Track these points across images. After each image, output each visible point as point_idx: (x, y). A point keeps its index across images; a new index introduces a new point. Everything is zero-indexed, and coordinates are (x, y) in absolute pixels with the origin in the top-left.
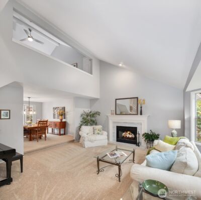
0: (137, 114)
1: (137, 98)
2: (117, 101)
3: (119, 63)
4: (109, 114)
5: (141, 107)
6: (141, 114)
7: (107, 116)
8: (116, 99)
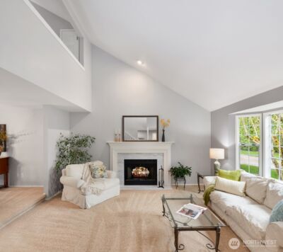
0: (157, 141)
1: (157, 117)
2: (125, 118)
3: (138, 60)
4: (111, 141)
5: (164, 131)
6: (163, 140)
7: (108, 144)
8: (124, 117)
